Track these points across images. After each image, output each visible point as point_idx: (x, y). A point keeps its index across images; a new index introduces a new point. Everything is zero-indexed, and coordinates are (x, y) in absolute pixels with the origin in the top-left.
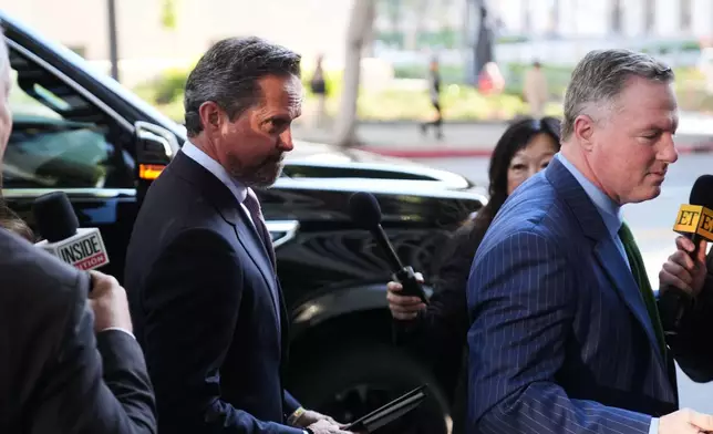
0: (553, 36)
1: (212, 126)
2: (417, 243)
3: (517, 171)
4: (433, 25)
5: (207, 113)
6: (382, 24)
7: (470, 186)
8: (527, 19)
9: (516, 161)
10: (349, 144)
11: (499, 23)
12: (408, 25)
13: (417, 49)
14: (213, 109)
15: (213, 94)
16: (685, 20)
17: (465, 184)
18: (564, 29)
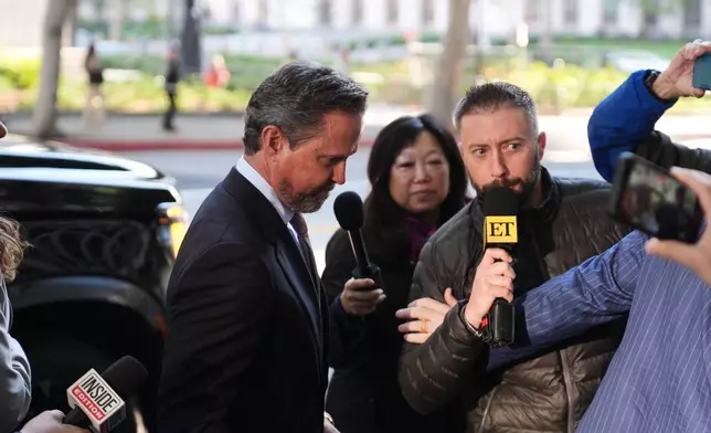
0: (261, 28)
1: (271, 150)
2: (110, 233)
3: (402, 169)
4: (139, 14)
5: (269, 135)
6: (86, 11)
7: (160, 176)
8: (236, 10)
9: (401, 159)
10: (47, 135)
11: (207, 13)
12: (113, 14)
13: (122, 39)
14: (276, 133)
15: (279, 120)
16: (392, 14)
17: (153, 174)
18: (273, 21)
